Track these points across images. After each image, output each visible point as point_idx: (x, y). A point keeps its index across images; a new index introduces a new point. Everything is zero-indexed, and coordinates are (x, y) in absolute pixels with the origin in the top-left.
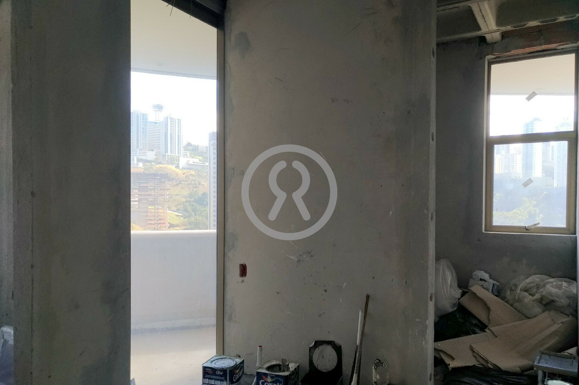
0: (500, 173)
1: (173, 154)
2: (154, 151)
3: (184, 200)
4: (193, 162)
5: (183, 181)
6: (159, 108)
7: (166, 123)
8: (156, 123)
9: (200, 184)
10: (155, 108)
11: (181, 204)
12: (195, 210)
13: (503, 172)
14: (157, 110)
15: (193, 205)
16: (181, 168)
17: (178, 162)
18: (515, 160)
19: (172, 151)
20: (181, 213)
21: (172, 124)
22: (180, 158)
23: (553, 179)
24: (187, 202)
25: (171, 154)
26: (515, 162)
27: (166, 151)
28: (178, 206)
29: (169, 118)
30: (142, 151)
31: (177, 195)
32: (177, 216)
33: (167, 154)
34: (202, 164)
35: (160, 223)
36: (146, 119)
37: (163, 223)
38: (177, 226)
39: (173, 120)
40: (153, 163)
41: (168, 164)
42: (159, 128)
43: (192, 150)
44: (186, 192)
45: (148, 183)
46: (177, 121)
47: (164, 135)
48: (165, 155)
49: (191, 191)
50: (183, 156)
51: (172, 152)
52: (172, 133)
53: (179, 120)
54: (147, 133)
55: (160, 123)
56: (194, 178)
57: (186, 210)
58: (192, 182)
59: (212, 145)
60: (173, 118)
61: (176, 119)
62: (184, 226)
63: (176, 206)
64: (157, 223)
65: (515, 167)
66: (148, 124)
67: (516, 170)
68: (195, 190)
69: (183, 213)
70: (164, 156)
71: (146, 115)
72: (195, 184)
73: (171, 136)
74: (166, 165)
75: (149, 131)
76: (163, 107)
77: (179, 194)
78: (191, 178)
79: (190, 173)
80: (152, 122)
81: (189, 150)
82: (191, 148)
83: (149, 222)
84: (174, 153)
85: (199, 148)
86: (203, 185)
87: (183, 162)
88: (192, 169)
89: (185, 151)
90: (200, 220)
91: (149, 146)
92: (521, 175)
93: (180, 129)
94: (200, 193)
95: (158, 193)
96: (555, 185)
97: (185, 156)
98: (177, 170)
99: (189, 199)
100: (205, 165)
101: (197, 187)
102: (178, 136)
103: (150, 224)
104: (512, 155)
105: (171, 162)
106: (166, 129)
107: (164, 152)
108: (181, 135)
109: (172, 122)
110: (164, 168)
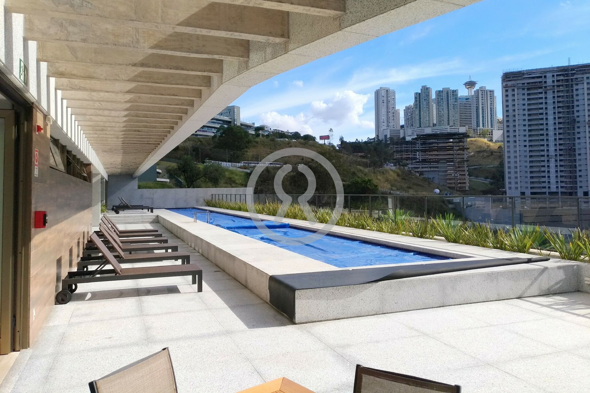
2: (465, 126)
3: (494, 169)
5: (496, 152)
6: (472, 85)
7: (476, 97)
8: (467, 99)
10: (467, 85)
14: (469, 88)
16: (494, 141)
17: (491, 136)
19: (485, 124)
21: (484, 97)
22: (493, 131)
25: (483, 128)
27: (478, 125)
29: (479, 91)
30: (453, 128)
31: (487, 165)
32: (483, 183)
33: (478, 128)
36: (457, 95)
39: (485, 93)
41: (479, 138)
42: (470, 104)
44: (496, 162)
45: (445, 143)
46: (488, 93)
47: (475, 109)
48: (477, 129)
50: (497, 129)
51: (485, 126)
52: (484, 106)
53: (491, 91)
60: (485, 91)
61: (488, 91)
66: (458, 100)
70: (475, 130)
71: (455, 91)
73: (483, 110)
74: (477, 139)
76: (475, 83)
80: (463, 99)
84: (487, 126)
87: (496, 135)
89: (500, 124)
91: (461, 123)
93: (492, 101)
97: (500, 129)
98: (491, 144)
102: (491, 108)
105: (483, 135)
106: (477, 103)
107: (476, 126)
108: (494, 107)
109: (484, 94)
110: (475, 141)
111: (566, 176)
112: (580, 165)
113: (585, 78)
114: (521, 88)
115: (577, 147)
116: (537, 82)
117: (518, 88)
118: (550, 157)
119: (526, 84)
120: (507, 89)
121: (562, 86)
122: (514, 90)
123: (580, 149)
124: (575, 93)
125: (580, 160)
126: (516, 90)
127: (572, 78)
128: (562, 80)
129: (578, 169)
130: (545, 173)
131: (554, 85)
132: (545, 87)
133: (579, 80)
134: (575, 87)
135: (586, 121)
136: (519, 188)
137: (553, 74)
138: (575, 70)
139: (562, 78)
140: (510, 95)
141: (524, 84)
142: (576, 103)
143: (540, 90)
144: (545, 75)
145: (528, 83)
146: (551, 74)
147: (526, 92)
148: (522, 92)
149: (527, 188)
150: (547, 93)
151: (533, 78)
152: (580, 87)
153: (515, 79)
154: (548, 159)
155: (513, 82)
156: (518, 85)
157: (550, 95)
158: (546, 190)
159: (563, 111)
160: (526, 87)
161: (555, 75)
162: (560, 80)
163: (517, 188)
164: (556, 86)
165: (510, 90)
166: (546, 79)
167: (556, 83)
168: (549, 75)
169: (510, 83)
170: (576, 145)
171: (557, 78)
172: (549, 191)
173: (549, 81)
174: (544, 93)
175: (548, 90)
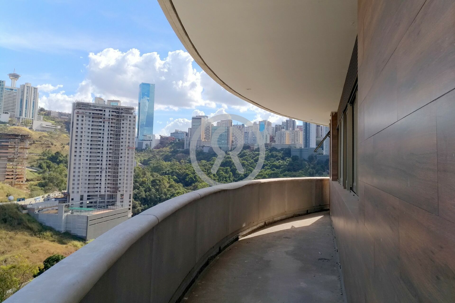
0: (288, 144)
1: (27, 117)
2: (8, 114)
3: (38, 158)
4: (46, 125)
5: (37, 141)
6: (15, 76)
7: (22, 91)
8: (12, 90)
9: (52, 144)
10: (12, 77)
11: (35, 161)
12: (48, 167)
13: (291, 143)
15: (47, 163)
16: (35, 130)
17: (31, 125)
18: (299, 135)
19: (27, 115)
20: (35, 169)
21: (28, 92)
22: (34, 121)
23: (323, 149)
24: (40, 159)
25: (25, 118)
26: (299, 137)
27: (21, 114)
28: (31, 162)
29: (25, 86)
31: (31, 153)
32: (31, 171)
33: (21, 117)
34: (54, 127)
35: (17, 178)
36: (3, 85)
37: (20, 178)
38: (31, 181)
39: (30, 88)
40: (8, 124)
41: (22, 126)
42: (16, 95)
43: (45, 115)
44: (39, 151)
45: (8, 142)
46: (33, 89)
47: (20, 101)
49: (45, 150)
50: (37, 120)
52: (28, 99)
53: (35, 88)
54: (3, 98)
55: (16, 90)
56: (47, 139)
57: (40, 167)
58: (45, 143)
59: (76, 113)
60: (30, 87)
62: (38, 180)
63: (30, 163)
64: (15, 178)
65: (299, 140)
66: (5, 90)
67: (299, 142)
68: (48, 149)
69: (38, 169)
70: (19, 119)
71: (3, 82)
72: (48, 144)
73: (26, 102)
74: (21, 127)
75: (5, 96)
76: (19, 76)
77: (33, 152)
78: (44, 138)
79: (43, 135)
80: (8, 89)
81: (42, 115)
82: (44, 113)
83: (7, 177)
84: (29, 116)
85: (51, 113)
86: (55, 145)
87: (36, 124)
88: (45, 131)
89: (39, 115)
90: (54, 175)
91: (4, 109)
92: (303, 146)
93: (35, 96)
94: (53, 153)
95: (18, 151)
96: (324, 154)
97: (39, 119)
98: (30, 131)
99: (42, 157)
100: (57, 128)
101: (49, 147)
102: (34, 102)
103: (7, 178)
104: (297, 131)
105: (26, 124)
106: (22, 96)
107: (19, 115)
108: (36, 101)
109: (29, 90)
110: (19, 129)
111: (111, 183)
112: (120, 176)
113: (128, 117)
114: (88, 116)
115: (120, 163)
116: (99, 114)
117: (86, 116)
118: (102, 169)
119: (91, 114)
120: (78, 115)
121: (115, 119)
122: (83, 117)
123: (121, 165)
124: (122, 125)
125: (121, 172)
126: (84, 117)
127: (121, 115)
128: (115, 115)
129: (119, 179)
130: (98, 181)
131: (109, 118)
132: (104, 118)
133: (125, 117)
134: (122, 122)
135: (126, 146)
136: (80, 192)
137: (110, 110)
138: (123, 110)
139: (115, 114)
140: (80, 120)
141: (90, 113)
142: (122, 133)
143: (100, 120)
144: (105, 109)
145: (93, 113)
146: (108, 110)
147: (91, 119)
148: (88, 119)
149: (85, 192)
150: (105, 123)
151: (97, 110)
152: (125, 122)
153: (84, 108)
154: (101, 171)
155: (83, 111)
156: (87, 113)
157: (106, 124)
158: (98, 193)
159: (113, 137)
160: (92, 116)
161: (111, 111)
162: (114, 115)
163: (78, 192)
164: (111, 119)
165: (80, 116)
166: (105, 113)
167: (111, 117)
168: (107, 110)
169: (80, 111)
170: (119, 161)
171: (112, 113)
172: (100, 194)
173: (107, 114)
174: (103, 122)
175: (106, 121)
